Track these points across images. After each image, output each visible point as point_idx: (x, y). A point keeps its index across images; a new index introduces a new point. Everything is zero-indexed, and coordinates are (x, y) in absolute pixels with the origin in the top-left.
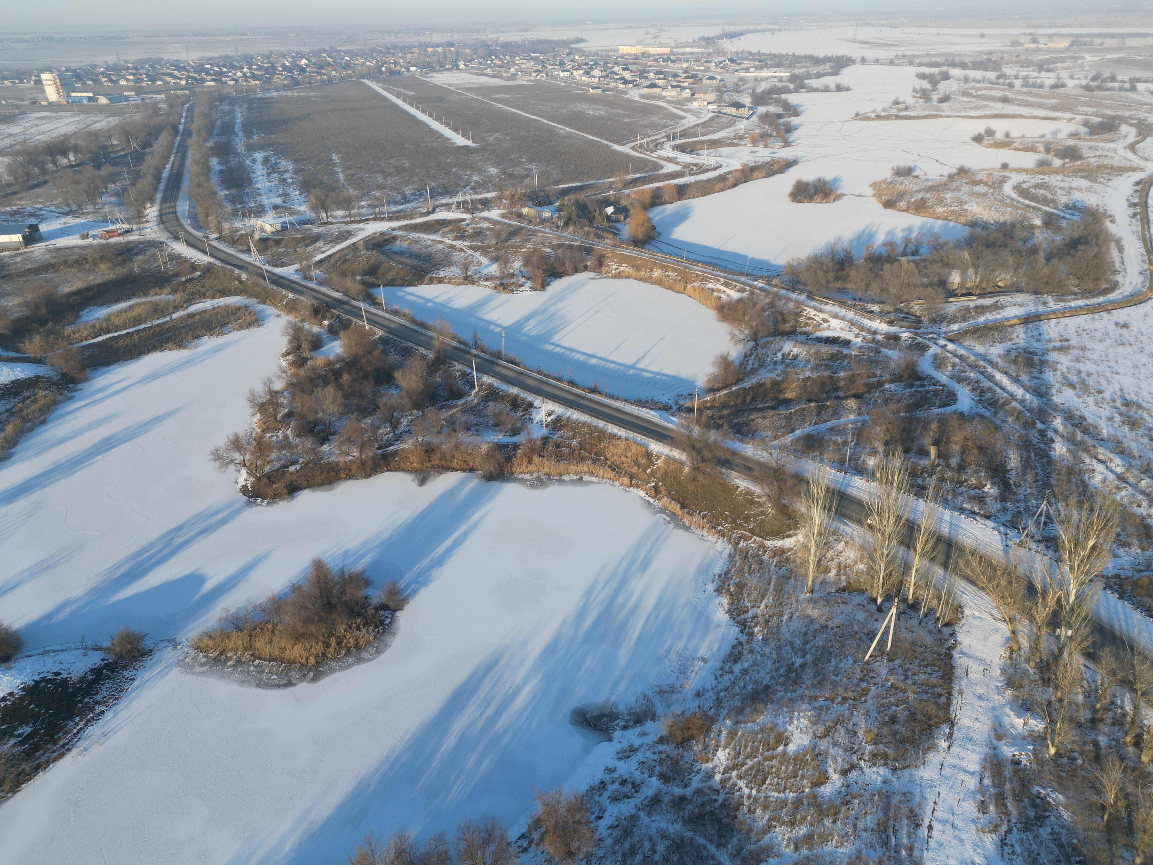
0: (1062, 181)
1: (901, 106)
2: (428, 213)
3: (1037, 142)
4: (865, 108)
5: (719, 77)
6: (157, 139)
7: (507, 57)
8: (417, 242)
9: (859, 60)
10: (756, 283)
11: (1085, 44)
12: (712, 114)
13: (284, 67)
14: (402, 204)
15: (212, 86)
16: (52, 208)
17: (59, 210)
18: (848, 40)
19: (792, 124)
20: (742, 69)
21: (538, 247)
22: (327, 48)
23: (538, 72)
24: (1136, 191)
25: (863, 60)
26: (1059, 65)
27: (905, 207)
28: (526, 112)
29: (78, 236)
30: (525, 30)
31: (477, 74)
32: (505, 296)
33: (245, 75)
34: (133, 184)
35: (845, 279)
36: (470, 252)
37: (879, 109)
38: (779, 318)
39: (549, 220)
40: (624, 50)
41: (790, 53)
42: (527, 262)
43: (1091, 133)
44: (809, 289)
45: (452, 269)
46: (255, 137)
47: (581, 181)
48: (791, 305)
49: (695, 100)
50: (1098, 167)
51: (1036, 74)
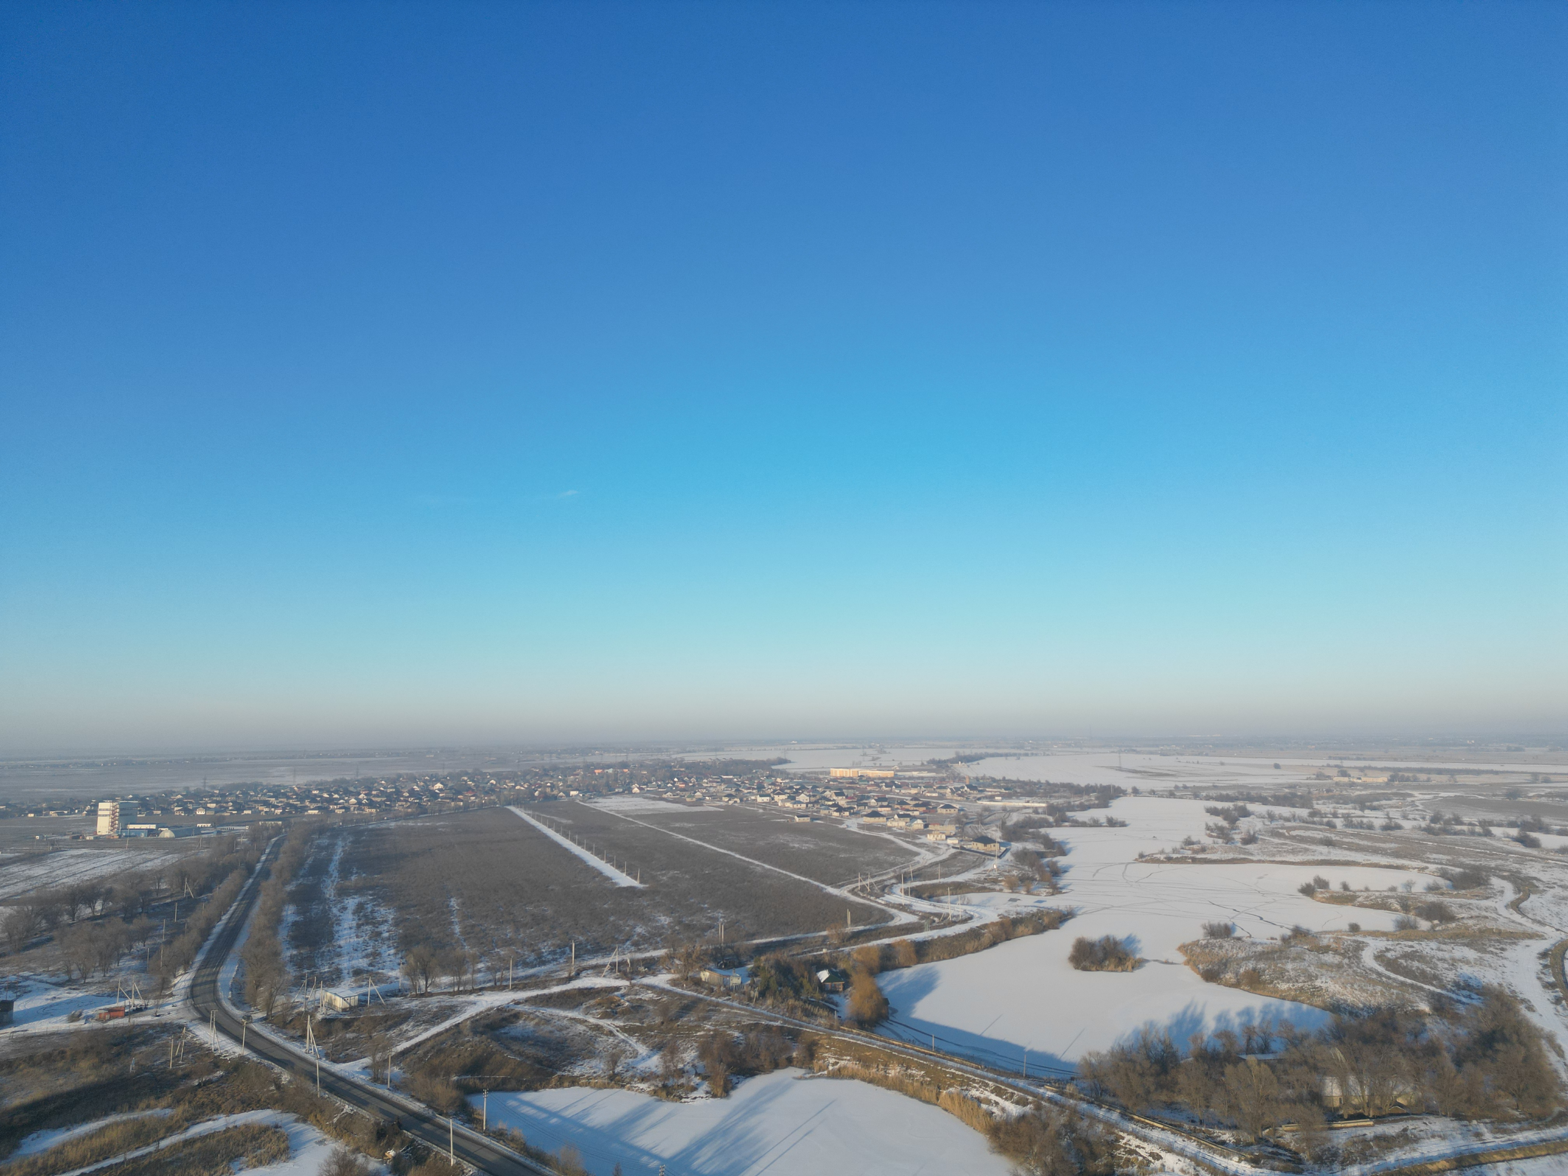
0: (1439, 949)
1: (1195, 847)
2: (569, 979)
3: (1388, 897)
4: (1150, 849)
5: (958, 806)
6: (221, 882)
7: (693, 780)
8: (548, 1021)
9: (1130, 790)
10: (1041, 1090)
11: (1408, 779)
12: (953, 851)
13: (412, 793)
14: (534, 966)
15: (315, 815)
16: (45, 977)
17: (54, 980)
18: (1112, 768)
19: (1059, 864)
20: (986, 797)
21: (721, 1028)
22: (470, 771)
23: (730, 796)
24: (1545, 966)
25: (1136, 792)
26: (1384, 802)
27: (1233, 980)
28: (713, 844)
29: (64, 1017)
30: (716, 750)
31: (654, 799)
32: (668, 1107)
33: (359, 802)
34: (169, 943)
35: (1171, 1087)
36: (621, 1036)
37: (1168, 850)
38: (1086, 1149)
39: (738, 988)
40: (837, 773)
41: (1043, 781)
42: (704, 1051)
43: (1455, 887)
44: (1122, 1101)
45: (594, 1062)
46: (353, 878)
47: (783, 934)
48: (1100, 1128)
49: (930, 832)
50: (1481, 931)
51: (1358, 813)
